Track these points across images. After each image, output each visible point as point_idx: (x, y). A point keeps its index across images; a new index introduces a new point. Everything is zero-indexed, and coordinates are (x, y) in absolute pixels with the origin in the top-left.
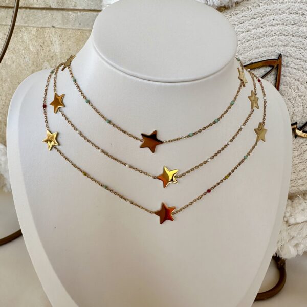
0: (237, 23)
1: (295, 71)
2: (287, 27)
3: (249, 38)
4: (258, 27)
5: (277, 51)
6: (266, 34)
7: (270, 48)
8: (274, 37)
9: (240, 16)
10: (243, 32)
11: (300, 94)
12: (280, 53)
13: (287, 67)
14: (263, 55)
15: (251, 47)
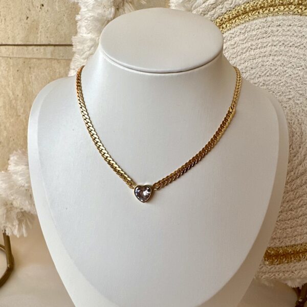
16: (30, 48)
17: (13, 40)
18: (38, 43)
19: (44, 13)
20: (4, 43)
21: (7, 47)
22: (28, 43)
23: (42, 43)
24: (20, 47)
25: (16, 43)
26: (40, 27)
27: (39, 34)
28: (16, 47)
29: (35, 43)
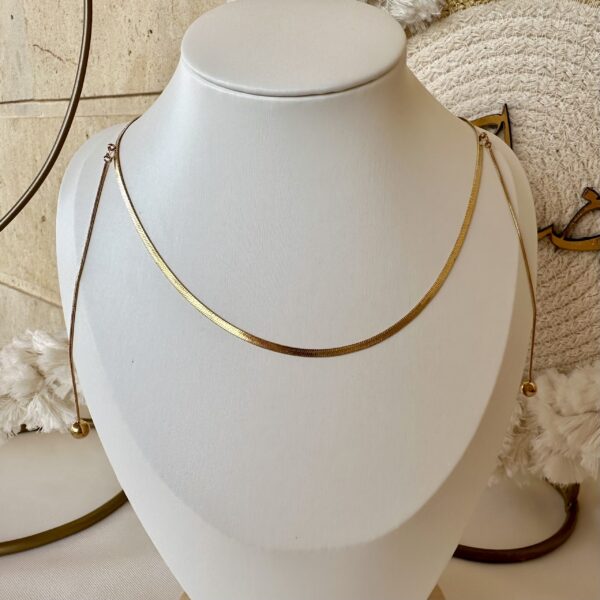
0: (429, 59)
1: (534, 131)
2: (507, 57)
3: (453, 83)
4: (463, 63)
5: (500, 100)
6: (478, 73)
7: (487, 96)
8: (491, 77)
9: (433, 47)
10: (440, 74)
11: (549, 171)
12: (504, 102)
13: (520, 126)
14: (477, 110)
15: (457, 98)
16: (136, 99)
17: (111, 89)
18: (146, 91)
19: (154, 44)
20: (97, 94)
21: (103, 100)
22: (131, 92)
23: (151, 91)
24: (122, 99)
25: (115, 94)
26: (148, 66)
27: (147, 76)
28: (115, 100)
29: (142, 91)
